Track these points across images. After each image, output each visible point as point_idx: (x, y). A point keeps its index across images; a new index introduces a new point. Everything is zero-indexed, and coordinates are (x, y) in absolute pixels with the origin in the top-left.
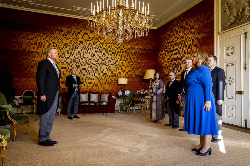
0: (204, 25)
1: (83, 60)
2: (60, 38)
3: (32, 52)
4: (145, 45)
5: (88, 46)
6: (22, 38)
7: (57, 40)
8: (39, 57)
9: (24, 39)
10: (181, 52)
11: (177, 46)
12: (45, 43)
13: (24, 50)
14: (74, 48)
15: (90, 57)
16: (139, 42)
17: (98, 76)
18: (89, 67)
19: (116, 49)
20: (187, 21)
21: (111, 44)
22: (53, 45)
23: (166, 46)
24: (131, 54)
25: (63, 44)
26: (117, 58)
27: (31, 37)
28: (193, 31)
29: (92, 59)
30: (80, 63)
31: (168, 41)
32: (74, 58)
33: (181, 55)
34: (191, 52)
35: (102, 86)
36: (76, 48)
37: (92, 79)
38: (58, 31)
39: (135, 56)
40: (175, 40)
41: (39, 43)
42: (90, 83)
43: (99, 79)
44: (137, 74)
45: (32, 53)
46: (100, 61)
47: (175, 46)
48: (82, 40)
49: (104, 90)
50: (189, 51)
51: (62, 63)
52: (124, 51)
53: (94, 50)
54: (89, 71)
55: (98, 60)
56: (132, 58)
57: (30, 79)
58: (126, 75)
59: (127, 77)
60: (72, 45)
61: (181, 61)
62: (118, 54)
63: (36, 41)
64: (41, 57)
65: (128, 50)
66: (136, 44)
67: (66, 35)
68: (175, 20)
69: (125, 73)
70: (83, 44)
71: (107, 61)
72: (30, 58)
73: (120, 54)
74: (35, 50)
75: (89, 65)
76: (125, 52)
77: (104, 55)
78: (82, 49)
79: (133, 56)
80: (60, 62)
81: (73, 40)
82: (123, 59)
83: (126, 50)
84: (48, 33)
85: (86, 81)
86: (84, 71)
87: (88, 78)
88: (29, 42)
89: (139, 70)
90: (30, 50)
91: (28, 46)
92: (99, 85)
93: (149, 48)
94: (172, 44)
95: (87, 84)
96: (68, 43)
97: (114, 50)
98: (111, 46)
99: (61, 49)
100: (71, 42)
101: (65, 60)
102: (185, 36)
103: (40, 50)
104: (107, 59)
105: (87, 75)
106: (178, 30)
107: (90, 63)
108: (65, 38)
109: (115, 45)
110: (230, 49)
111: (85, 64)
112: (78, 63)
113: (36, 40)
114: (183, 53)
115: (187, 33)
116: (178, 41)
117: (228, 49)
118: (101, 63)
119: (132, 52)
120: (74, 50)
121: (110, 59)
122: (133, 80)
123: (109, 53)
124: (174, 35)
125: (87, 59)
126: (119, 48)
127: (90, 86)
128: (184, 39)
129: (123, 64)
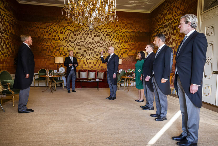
0: (188, 6)
1: (84, 44)
2: (65, 26)
3: (45, 38)
4: (139, 28)
5: (88, 32)
6: (36, 28)
7: (63, 28)
8: (50, 42)
9: (38, 28)
10: (168, 34)
11: (166, 28)
12: (54, 31)
13: (39, 37)
14: (77, 34)
15: (90, 41)
16: (134, 25)
17: (97, 57)
18: (89, 49)
19: (112, 33)
20: (175, 3)
21: (108, 29)
22: (60, 32)
23: (157, 28)
24: (126, 38)
25: (68, 31)
26: (113, 41)
27: (43, 26)
28: (179, 12)
29: (92, 43)
30: (82, 46)
31: (159, 23)
32: (77, 43)
33: (168, 37)
34: (177, 33)
35: (100, 65)
36: (78, 34)
37: (92, 60)
38: (64, 20)
39: (130, 39)
40: (164, 22)
41: (49, 31)
42: (90, 63)
43: (98, 60)
44: (131, 54)
45: (44, 40)
46: (98, 44)
47: (164, 28)
48: (83, 27)
49: (102, 69)
50: (175, 33)
51: (67, 46)
52: (119, 34)
53: (93, 35)
54: (89, 53)
55: (97, 43)
56: (127, 41)
57: (44, 59)
58: (121, 55)
59: (122, 57)
60: (75, 31)
61: (168, 43)
62: (114, 37)
63: (47, 30)
64: (51, 43)
65: (123, 34)
66: (131, 28)
67: (70, 24)
68: (165, 3)
69: (120, 54)
70: (84, 30)
71: (104, 44)
72: (43, 43)
73: (116, 37)
74: (46, 37)
75: (89, 48)
76: (120, 36)
77: (102, 39)
78: (83, 34)
79: (128, 39)
80: (65, 46)
81: (76, 27)
82: (118, 42)
83: (121, 33)
84: (56, 22)
85: (86, 62)
86: (85, 53)
87: (89, 59)
88: (42, 30)
89: (133, 51)
90: (43, 37)
91: (41, 34)
92: (98, 65)
93: (143, 31)
94: (162, 26)
95: (87, 63)
96: (72, 29)
97: (111, 34)
98: (107, 31)
99: (66, 35)
100: (75, 29)
101: (70, 44)
102: (172, 18)
103: (50, 37)
104: (104, 43)
105: (88, 56)
106: (167, 13)
107: (90, 46)
108: (69, 26)
109: (111, 30)
110: (210, 29)
111: (86, 47)
112: (80, 47)
113: (47, 28)
114: (170, 35)
115: (175, 15)
116: (167, 23)
117: (208, 29)
118: (99, 46)
119: (126, 36)
120: (76, 35)
121: (107, 42)
122: (127, 60)
123: (106, 37)
124: (164, 17)
125: (87, 43)
126: (115, 32)
127: (90, 65)
128: (172, 21)
129: (118, 46)
